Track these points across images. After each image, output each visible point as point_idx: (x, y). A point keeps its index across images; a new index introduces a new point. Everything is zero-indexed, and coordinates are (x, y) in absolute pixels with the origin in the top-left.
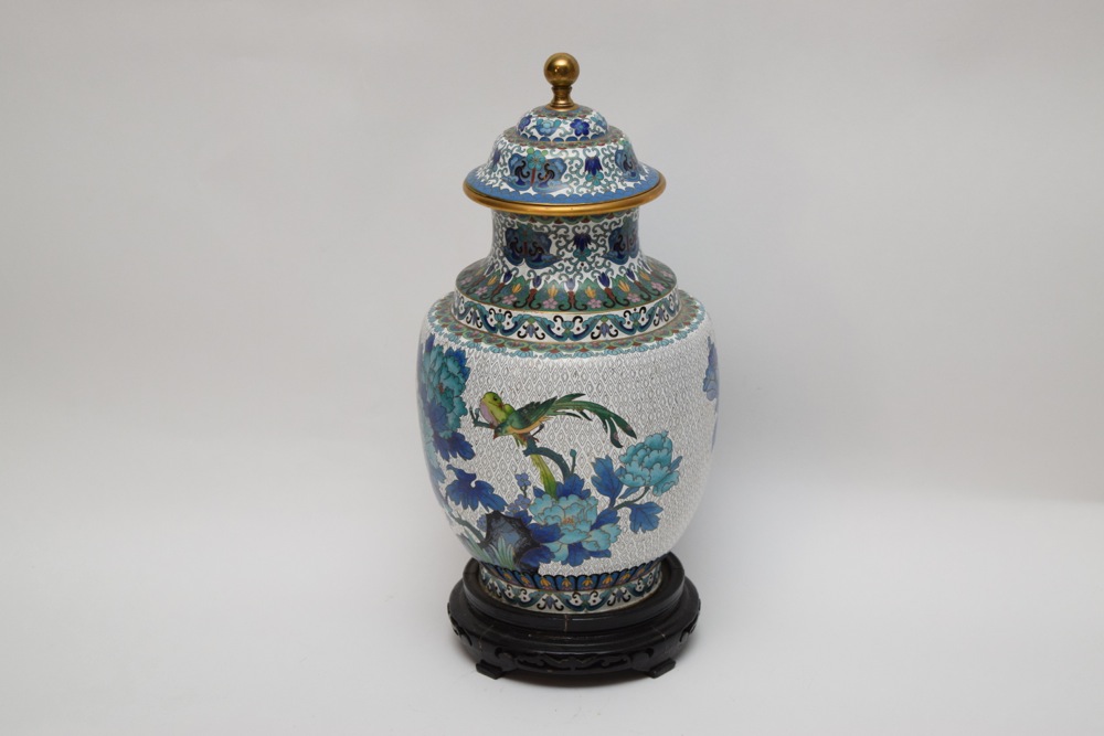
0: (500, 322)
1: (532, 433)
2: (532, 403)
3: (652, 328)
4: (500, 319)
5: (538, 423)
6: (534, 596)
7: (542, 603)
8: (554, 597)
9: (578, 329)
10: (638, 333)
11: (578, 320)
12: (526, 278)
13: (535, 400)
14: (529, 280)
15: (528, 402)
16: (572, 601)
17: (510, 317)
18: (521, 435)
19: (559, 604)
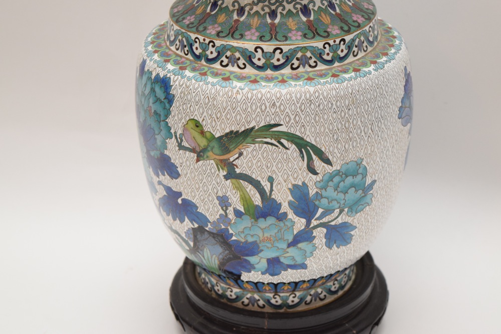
0: (204, 50)
1: (232, 159)
2: (231, 132)
3: (351, 59)
4: (205, 48)
5: (237, 150)
6: (239, 294)
7: (246, 301)
8: (257, 297)
9: (278, 60)
10: (336, 64)
11: (279, 51)
12: (231, 8)
13: (234, 129)
14: (233, 11)
15: (227, 131)
16: (273, 301)
17: (213, 46)
18: (221, 161)
19: (261, 303)
